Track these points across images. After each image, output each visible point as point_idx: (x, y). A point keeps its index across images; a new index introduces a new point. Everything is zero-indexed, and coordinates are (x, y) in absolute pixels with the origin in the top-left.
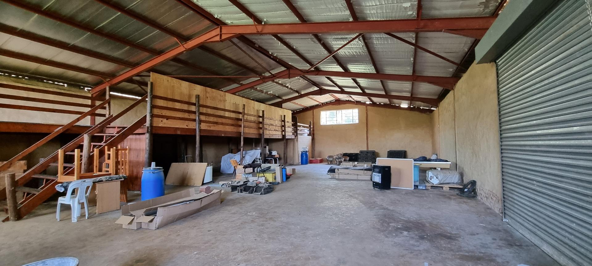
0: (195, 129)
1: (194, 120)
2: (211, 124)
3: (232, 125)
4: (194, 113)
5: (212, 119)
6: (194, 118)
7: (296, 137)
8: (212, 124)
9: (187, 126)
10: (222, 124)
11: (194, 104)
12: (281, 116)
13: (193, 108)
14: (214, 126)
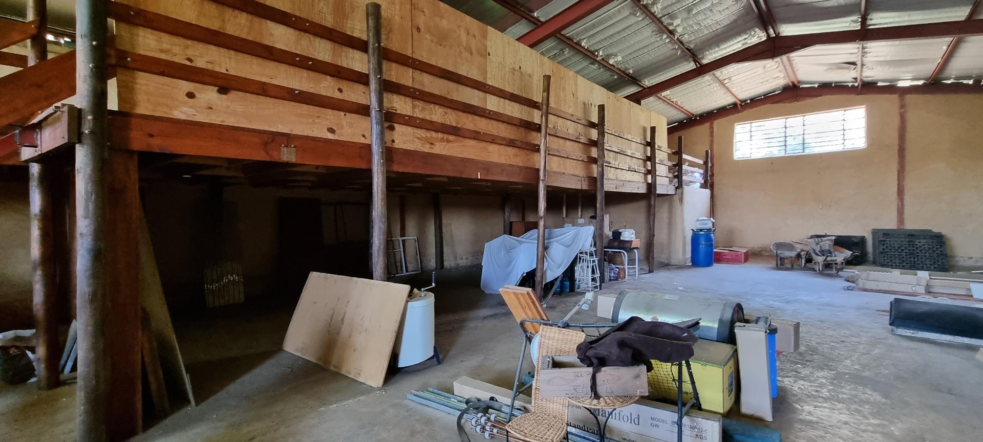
0: (369, 147)
1: (364, 110)
2: (434, 134)
3: (511, 143)
4: (362, 79)
5: (437, 114)
6: (362, 100)
7: (678, 190)
8: (440, 135)
9: (331, 131)
10: (476, 136)
11: (361, 46)
12: (645, 129)
13: (357, 61)
14: (448, 141)
